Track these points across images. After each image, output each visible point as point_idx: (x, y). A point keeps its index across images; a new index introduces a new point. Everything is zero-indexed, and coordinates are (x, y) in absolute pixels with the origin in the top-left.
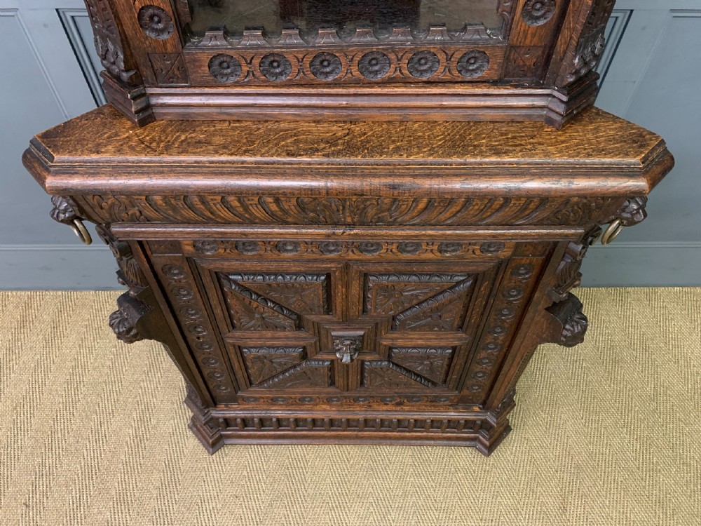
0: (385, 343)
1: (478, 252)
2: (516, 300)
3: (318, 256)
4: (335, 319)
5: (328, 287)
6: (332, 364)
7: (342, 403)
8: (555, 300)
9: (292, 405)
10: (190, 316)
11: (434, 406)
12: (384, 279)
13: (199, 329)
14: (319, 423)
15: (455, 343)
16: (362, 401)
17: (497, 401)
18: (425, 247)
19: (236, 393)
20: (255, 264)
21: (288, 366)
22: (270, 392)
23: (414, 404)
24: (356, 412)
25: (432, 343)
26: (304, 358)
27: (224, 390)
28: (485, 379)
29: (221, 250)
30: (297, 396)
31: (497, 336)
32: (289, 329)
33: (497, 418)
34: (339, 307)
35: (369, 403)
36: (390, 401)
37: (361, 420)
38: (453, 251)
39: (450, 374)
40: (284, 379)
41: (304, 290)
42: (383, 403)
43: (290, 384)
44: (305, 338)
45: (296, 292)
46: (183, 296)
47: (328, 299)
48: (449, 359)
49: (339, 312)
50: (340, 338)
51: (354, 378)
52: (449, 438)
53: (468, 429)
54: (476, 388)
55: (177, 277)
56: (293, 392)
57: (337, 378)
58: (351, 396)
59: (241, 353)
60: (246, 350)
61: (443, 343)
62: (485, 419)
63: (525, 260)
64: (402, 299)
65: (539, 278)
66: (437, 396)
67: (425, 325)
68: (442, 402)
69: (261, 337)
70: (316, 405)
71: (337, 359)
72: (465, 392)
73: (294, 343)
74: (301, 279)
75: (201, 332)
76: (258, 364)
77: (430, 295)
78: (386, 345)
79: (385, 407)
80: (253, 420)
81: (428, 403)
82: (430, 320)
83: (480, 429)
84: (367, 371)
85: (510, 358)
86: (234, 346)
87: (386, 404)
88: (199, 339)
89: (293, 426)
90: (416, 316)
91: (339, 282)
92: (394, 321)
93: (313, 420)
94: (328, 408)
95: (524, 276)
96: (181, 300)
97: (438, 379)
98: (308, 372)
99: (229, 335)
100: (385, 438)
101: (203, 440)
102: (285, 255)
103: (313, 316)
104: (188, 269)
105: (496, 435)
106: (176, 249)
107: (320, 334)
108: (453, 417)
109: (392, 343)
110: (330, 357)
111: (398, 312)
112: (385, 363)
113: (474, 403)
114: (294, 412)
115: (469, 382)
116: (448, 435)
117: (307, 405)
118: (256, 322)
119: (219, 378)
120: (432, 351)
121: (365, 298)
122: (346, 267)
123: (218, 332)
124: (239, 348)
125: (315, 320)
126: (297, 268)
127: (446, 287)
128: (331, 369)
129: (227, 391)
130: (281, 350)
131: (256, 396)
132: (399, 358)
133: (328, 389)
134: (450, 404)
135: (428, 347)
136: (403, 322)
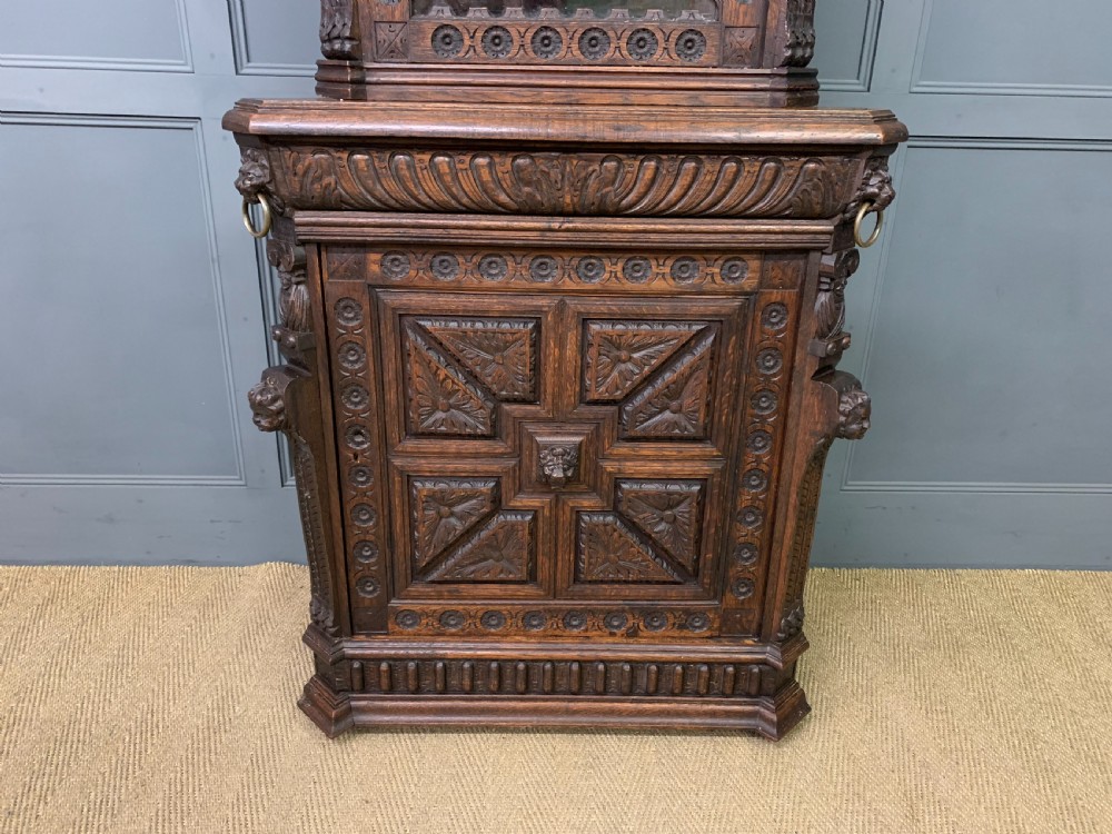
0: (609, 469)
1: (718, 279)
2: (775, 375)
3: (524, 284)
4: (543, 414)
5: (536, 345)
6: (535, 518)
7: (545, 631)
8: (821, 354)
9: (469, 634)
10: (352, 407)
11: (685, 638)
12: (607, 327)
13: (359, 439)
14: (508, 682)
15: (704, 469)
16: (575, 626)
17: (777, 615)
18: (655, 269)
19: (388, 602)
20: (451, 298)
21: (474, 519)
22: (440, 597)
23: (653, 633)
24: (567, 646)
25: (675, 468)
26: (497, 503)
27: (370, 592)
28: (753, 564)
29: (413, 273)
30: (478, 607)
31: (761, 453)
32: (481, 429)
33: (783, 653)
34: (549, 390)
35: (586, 630)
36: (618, 627)
37: (575, 667)
38: (688, 278)
39: (703, 548)
40: (464, 557)
41: (507, 345)
42: (607, 631)
43: (473, 568)
44: (501, 456)
45: (498, 349)
46: (350, 365)
47: (536, 368)
48: (698, 503)
49: (549, 398)
50: (551, 447)
51: (565, 557)
52: (713, 714)
53: (740, 695)
54: (744, 590)
55: (350, 324)
56: (474, 598)
57: (540, 558)
58: (560, 610)
59: (410, 493)
60: (418, 484)
61: (688, 468)
62: (764, 662)
63: (776, 295)
64: (630, 366)
65: (797, 328)
66: (687, 612)
67: (661, 422)
68: (697, 631)
69: (442, 455)
70: (506, 636)
71: (543, 507)
72: (730, 598)
73: (486, 468)
74: (505, 326)
75: (362, 443)
76: (431, 513)
77: (665, 355)
78: (610, 473)
79: (610, 640)
80: (406, 668)
81: (676, 633)
82: (667, 415)
83: (759, 693)
84: (584, 536)
85: (782, 498)
86: (401, 473)
87: (612, 634)
88: (356, 457)
89: (467, 682)
90: (649, 402)
91: (552, 335)
92: (620, 417)
93: (500, 668)
94: (524, 639)
95: (779, 326)
96: (346, 370)
97: (686, 555)
98: (501, 536)
99: (399, 448)
100: (611, 712)
101: (320, 718)
102: (488, 282)
103: (515, 407)
104: (366, 307)
105: (787, 708)
106: (359, 270)
107: (522, 448)
108: (715, 656)
109: (619, 469)
110: (533, 501)
111: (626, 392)
112: (610, 519)
113: (745, 633)
114: (472, 645)
115: (731, 574)
116: (711, 707)
117: (493, 634)
118: (440, 415)
119: (368, 559)
120: (673, 488)
121: (584, 367)
122: (561, 307)
123: (385, 443)
124: (409, 479)
125: (516, 414)
126: (502, 308)
127: (684, 340)
128: (533, 533)
129: (375, 595)
130: (465, 485)
131: (416, 608)
132: (629, 501)
133: (526, 587)
134: (708, 633)
135: (668, 480)
136: (631, 414)
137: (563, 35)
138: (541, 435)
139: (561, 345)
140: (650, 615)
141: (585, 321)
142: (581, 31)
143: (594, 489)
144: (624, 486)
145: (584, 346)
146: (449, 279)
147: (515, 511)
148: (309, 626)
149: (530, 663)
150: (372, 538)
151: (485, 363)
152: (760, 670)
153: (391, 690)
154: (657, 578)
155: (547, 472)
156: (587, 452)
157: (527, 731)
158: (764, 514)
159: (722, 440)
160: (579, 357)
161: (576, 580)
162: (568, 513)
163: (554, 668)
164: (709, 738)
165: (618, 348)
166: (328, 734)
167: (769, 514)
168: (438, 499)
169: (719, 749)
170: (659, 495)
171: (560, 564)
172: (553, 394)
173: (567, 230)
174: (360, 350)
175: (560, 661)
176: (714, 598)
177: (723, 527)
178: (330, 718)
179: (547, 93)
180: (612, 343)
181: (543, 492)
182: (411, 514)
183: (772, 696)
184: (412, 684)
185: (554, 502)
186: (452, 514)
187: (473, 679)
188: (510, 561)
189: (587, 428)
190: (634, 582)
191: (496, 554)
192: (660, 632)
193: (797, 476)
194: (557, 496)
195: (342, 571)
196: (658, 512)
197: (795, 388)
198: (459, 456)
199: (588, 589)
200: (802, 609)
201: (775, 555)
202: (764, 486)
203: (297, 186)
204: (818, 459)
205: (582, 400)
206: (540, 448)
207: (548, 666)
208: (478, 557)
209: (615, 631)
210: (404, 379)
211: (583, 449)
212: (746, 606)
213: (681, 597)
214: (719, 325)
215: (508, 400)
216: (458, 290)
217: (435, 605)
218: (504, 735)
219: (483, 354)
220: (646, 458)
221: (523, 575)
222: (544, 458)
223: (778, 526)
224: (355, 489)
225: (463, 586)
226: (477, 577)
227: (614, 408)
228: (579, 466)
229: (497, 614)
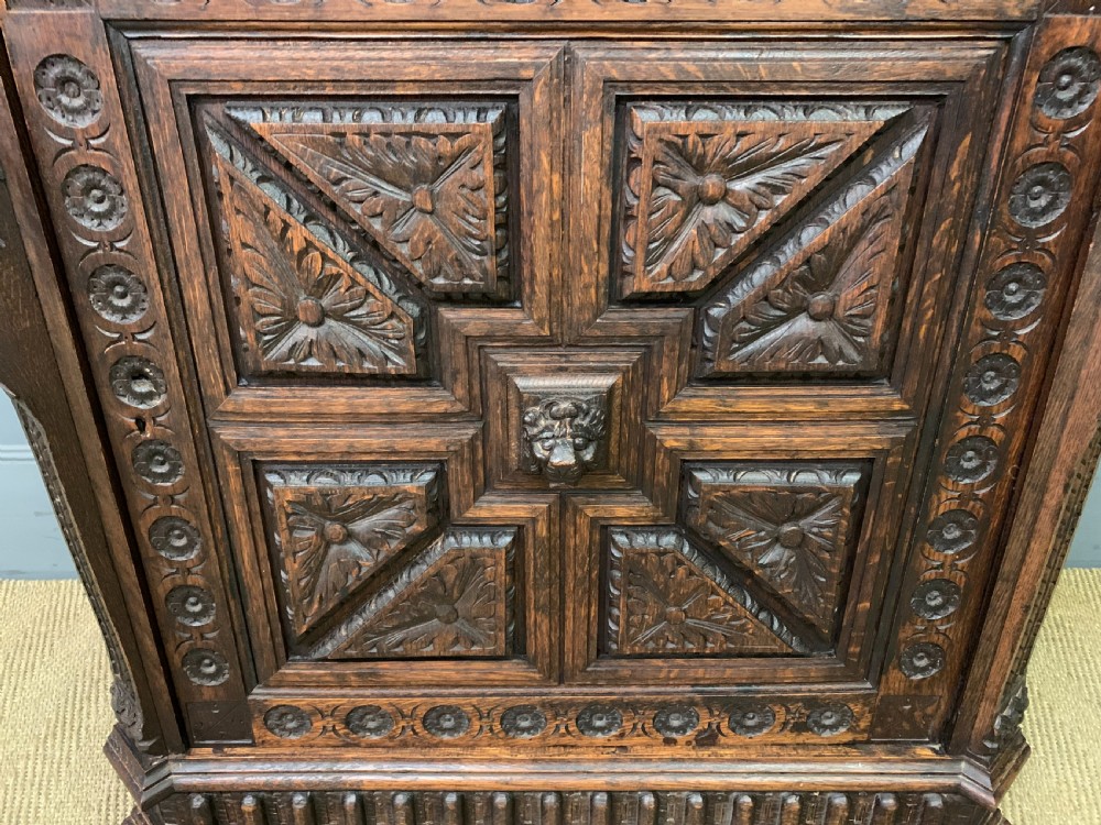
0: (670, 443)
2: (1047, 230)
4: (529, 328)
5: (508, 165)
6: (519, 541)
7: (544, 738)
9: (404, 745)
10: (116, 319)
11: (804, 745)
12: (675, 117)
13: (142, 387)
15: (864, 439)
16: (601, 729)
17: (985, 709)
19: (248, 692)
20: (302, 51)
21: (395, 545)
22: (342, 682)
23: (745, 738)
24: (587, 766)
25: (807, 439)
26: (440, 514)
27: (212, 677)
28: (948, 619)
30: (418, 701)
31: (990, 404)
32: (397, 364)
33: (993, 776)
34: (541, 274)
35: (622, 735)
36: (682, 729)
37: (601, 800)
39: (853, 592)
40: (380, 617)
41: (440, 166)
42: (661, 738)
43: (398, 636)
44: (443, 418)
45: (419, 176)
46: (97, 222)
47: (510, 222)
48: (852, 509)
49: (541, 292)
50: (545, 400)
51: (579, 613)
54: (923, 663)
55: (79, 122)
56: (408, 685)
57: (532, 616)
58: (571, 704)
59: (262, 497)
60: (273, 478)
61: (838, 439)
62: (954, 791)
63: (1078, 29)
64: (723, 212)
66: (811, 703)
67: (788, 342)
68: (827, 734)
69: (317, 418)
70: (473, 747)
71: (534, 520)
72: (895, 681)
73: (413, 444)
74: (434, 119)
75: (149, 396)
76: (307, 534)
77: (808, 183)
78: (671, 452)
79: (667, 752)
80: (289, 804)
81: (788, 738)
82: (802, 325)
84: (617, 574)
85: (1028, 495)
86: (239, 456)
87: (669, 742)
88: (142, 428)
90: (765, 297)
91: (544, 138)
92: (697, 332)
93: (462, 803)
94: (504, 753)
95: (1073, 109)
96: (89, 235)
97: (820, 607)
98: (451, 577)
99: (228, 405)
102: (387, 5)
103: (466, 313)
104: (108, 79)
107: (488, 400)
108: (861, 780)
109: (691, 444)
110: (514, 510)
111: (712, 273)
112: (669, 540)
113: (918, 734)
114: (408, 766)
115: (902, 636)
117: (448, 745)
118: (302, 333)
119: (199, 620)
120: (805, 478)
121: (621, 216)
122: (564, 73)
123: (198, 405)
124: (255, 470)
125: (471, 330)
126: (423, 73)
127: (855, 143)
128: (516, 568)
129: (221, 680)
130: (374, 480)
131: (303, 703)
132: (711, 505)
133: (506, 665)
134: (849, 737)
135: (793, 462)
136: (722, 325)
138: (524, 375)
139: (566, 164)
140: (741, 710)
141: (622, 100)
143: (638, 482)
144: (700, 476)
145: (619, 165)
147: (478, 527)
148: (114, 729)
149: (517, 795)
150: (199, 580)
151: (394, 213)
152: (945, 804)
154: (759, 648)
155: (540, 451)
156: (623, 407)
158: (982, 525)
159: (914, 377)
160: (607, 194)
162: (585, 531)
163: (562, 803)
165: (700, 168)
167: (995, 527)
168: (320, 508)
170: (773, 494)
171: (569, 625)
172: (550, 283)
174: (114, 189)
175: (574, 790)
176: (867, 677)
177: (898, 552)
180: (685, 155)
181: (532, 491)
182: (268, 537)
185: (556, 509)
186: (350, 536)
188: (473, 621)
189: (625, 358)
190: (713, 656)
191: (443, 610)
192: (758, 736)
194: (561, 497)
195: (150, 642)
196: (769, 527)
198: (356, 419)
199: (625, 667)
201: (997, 603)
202: (989, 471)
205: (615, 295)
206: (524, 401)
207: (551, 799)
208: (408, 613)
209: (674, 735)
210: (217, 250)
211: (617, 402)
212: (926, 692)
213: (799, 679)
215: (451, 298)
217: (336, 698)
219: (388, 191)
220: (748, 419)
221: (501, 647)
222: (534, 424)
223: (1012, 550)
224: (151, 489)
226: (411, 650)
227: (683, 313)
228: (607, 438)
229: (454, 711)
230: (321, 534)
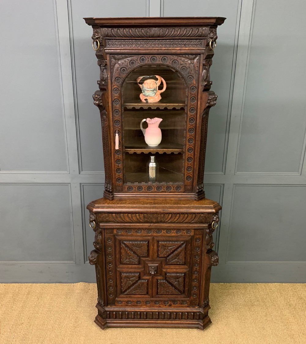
1: (185, 233)
2: (199, 252)
3: (146, 235)
4: (150, 259)
5: (148, 246)
6: (148, 281)
7: (150, 305)
8: (207, 249)
9: (133, 306)
10: (109, 258)
11: (182, 306)
12: (163, 243)
13: (110, 265)
14: (142, 317)
15: (185, 271)
16: (158, 304)
17: (202, 301)
18: (172, 231)
19: (115, 298)
20: (130, 237)
21: (134, 281)
22: (127, 297)
24: (156, 309)
25: (178, 270)
26: (140, 278)
27: (112, 296)
28: (197, 290)
29: (123, 233)
30: (135, 300)
31: (196, 267)
32: (136, 263)
33: (204, 310)
34: (151, 255)
35: (160, 305)
36: (167, 304)
37: (157, 313)
38: (179, 233)
39: (185, 287)
40: (132, 289)
41: (142, 246)
43: (134, 292)
44: (141, 268)
45: (140, 247)
46: (109, 250)
47: (148, 250)
48: (184, 278)
49: (151, 256)
50: (151, 266)
51: (155, 289)
52: (189, 324)
53: (195, 319)
54: (195, 296)
55: (110, 242)
56: (134, 298)
57: (149, 290)
58: (154, 301)
59: (121, 276)
60: (122, 274)
61: (181, 271)
62: (200, 312)
63: (197, 237)
64: (168, 250)
65: (202, 242)
66: (182, 301)
67: (175, 261)
68: (185, 305)
69: (128, 268)
70: (142, 306)
71: (150, 279)
72: (192, 298)
73: (137, 271)
74: (142, 242)
75: (111, 265)
76: (125, 280)
77: (175, 248)
78: (164, 272)
79: (165, 307)
80: (119, 313)
81: (180, 305)
82: (176, 259)
83: (199, 319)
84: (159, 285)
85: (202, 277)
87: (166, 306)
88: (109, 268)
89: (133, 317)
90: (172, 257)
91: (151, 244)
92: (166, 260)
93: (140, 313)
94: (146, 307)
95: (199, 243)
96: (108, 251)
97: (182, 289)
98: (141, 285)
99: (119, 266)
100: (165, 323)
101: (100, 325)
102: (138, 234)
103: (144, 258)
104: (113, 239)
105: (206, 322)
106: (112, 232)
107: (145, 266)
108: (189, 311)
109: (166, 271)
110: (148, 278)
111: (167, 255)
112: (164, 281)
113: (196, 305)
114: (134, 308)
115: (192, 292)
116: (188, 322)
117: (139, 306)
118: (127, 260)
119: (111, 289)
120: (178, 274)
121: (158, 250)
122: (153, 239)
123: (116, 266)
124: (120, 273)
125: (144, 260)
126: (141, 239)
127: (179, 245)
128: (148, 284)
129: (113, 297)
130: (133, 274)
131: (121, 300)
132: (169, 277)
133: (146, 295)
134: (187, 305)
135: (177, 273)
136: (169, 260)
137: (153, 187)
138: (149, 264)
139: (153, 246)
140: (174, 301)
141: (158, 241)
142: (156, 187)
143: (161, 275)
144: (167, 274)
145: (158, 246)
146: (130, 234)
147: (144, 279)
148: (97, 303)
149: (147, 312)
150: (112, 285)
151: (137, 250)
152: (199, 314)
153: (116, 318)
154: (175, 293)
155: (150, 272)
157: (146, 328)
159: (188, 265)
160: (157, 248)
161: (157, 294)
162: (155, 280)
163: (152, 314)
164: (188, 329)
165: (165, 246)
166: (101, 328)
167: (200, 280)
168: (127, 277)
169: (190, 332)
170: (175, 276)
171: (153, 291)
173: (154, 226)
174: (111, 247)
175: (154, 312)
176: (188, 298)
177: (190, 282)
178: (102, 325)
179: (150, 198)
180: (164, 246)
181: (150, 276)
182: (121, 280)
183: (202, 319)
184: (120, 317)
185: (152, 278)
186: (130, 280)
187: (134, 316)
188: (142, 290)
189: (159, 262)
190: (170, 294)
191: (139, 289)
192: (176, 305)
193: (205, 272)
195: (106, 292)
196: (175, 280)
197: (203, 255)
198: (131, 268)
199: (160, 296)
200: (209, 300)
201: (201, 289)
202: (198, 274)
203: (101, 220)
204: (209, 268)
205: (158, 256)
206: (149, 267)
207: (151, 313)
208: (135, 289)
209: (166, 305)
210: (120, 253)
211: (158, 267)
212: (196, 300)
213: (181, 298)
214: (186, 242)
215: (142, 257)
216: (132, 235)
217: (126, 299)
218: (141, 328)
219: (137, 248)
220: (172, 268)
221: (145, 293)
222: (150, 269)
223: (201, 282)
224: (109, 275)
225: (132, 295)
226: (135, 293)
227: (165, 258)
228: (157, 271)
229: (140, 301)
230: (127, 280)
